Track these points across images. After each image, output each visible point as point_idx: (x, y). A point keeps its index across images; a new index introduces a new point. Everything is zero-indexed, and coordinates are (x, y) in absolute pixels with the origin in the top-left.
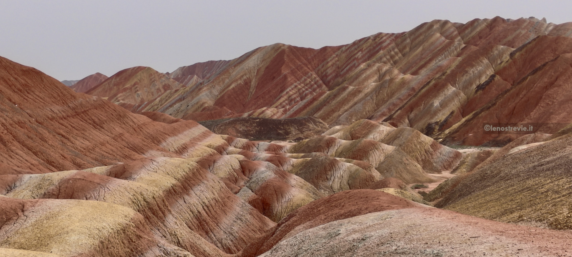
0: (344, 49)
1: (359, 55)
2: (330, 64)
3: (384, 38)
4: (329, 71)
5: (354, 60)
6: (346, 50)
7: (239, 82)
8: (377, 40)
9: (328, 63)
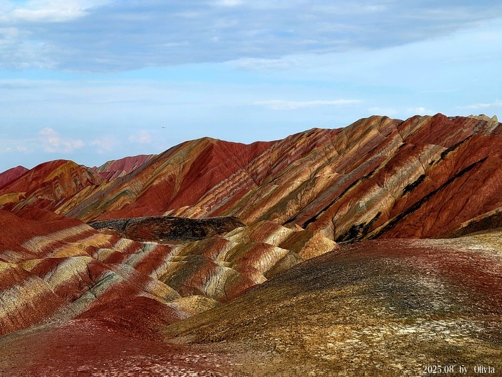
0: (276, 145)
1: (293, 152)
2: (262, 161)
4: (260, 169)
5: (286, 157)
6: (279, 147)
8: (312, 136)
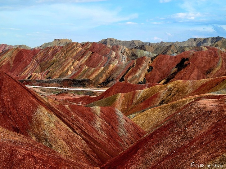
1: (49, 53)
2: (38, 56)
3: (57, 48)
4: (38, 59)
6: (43, 51)
7: (6, 62)
8: (54, 48)
9: (37, 56)
